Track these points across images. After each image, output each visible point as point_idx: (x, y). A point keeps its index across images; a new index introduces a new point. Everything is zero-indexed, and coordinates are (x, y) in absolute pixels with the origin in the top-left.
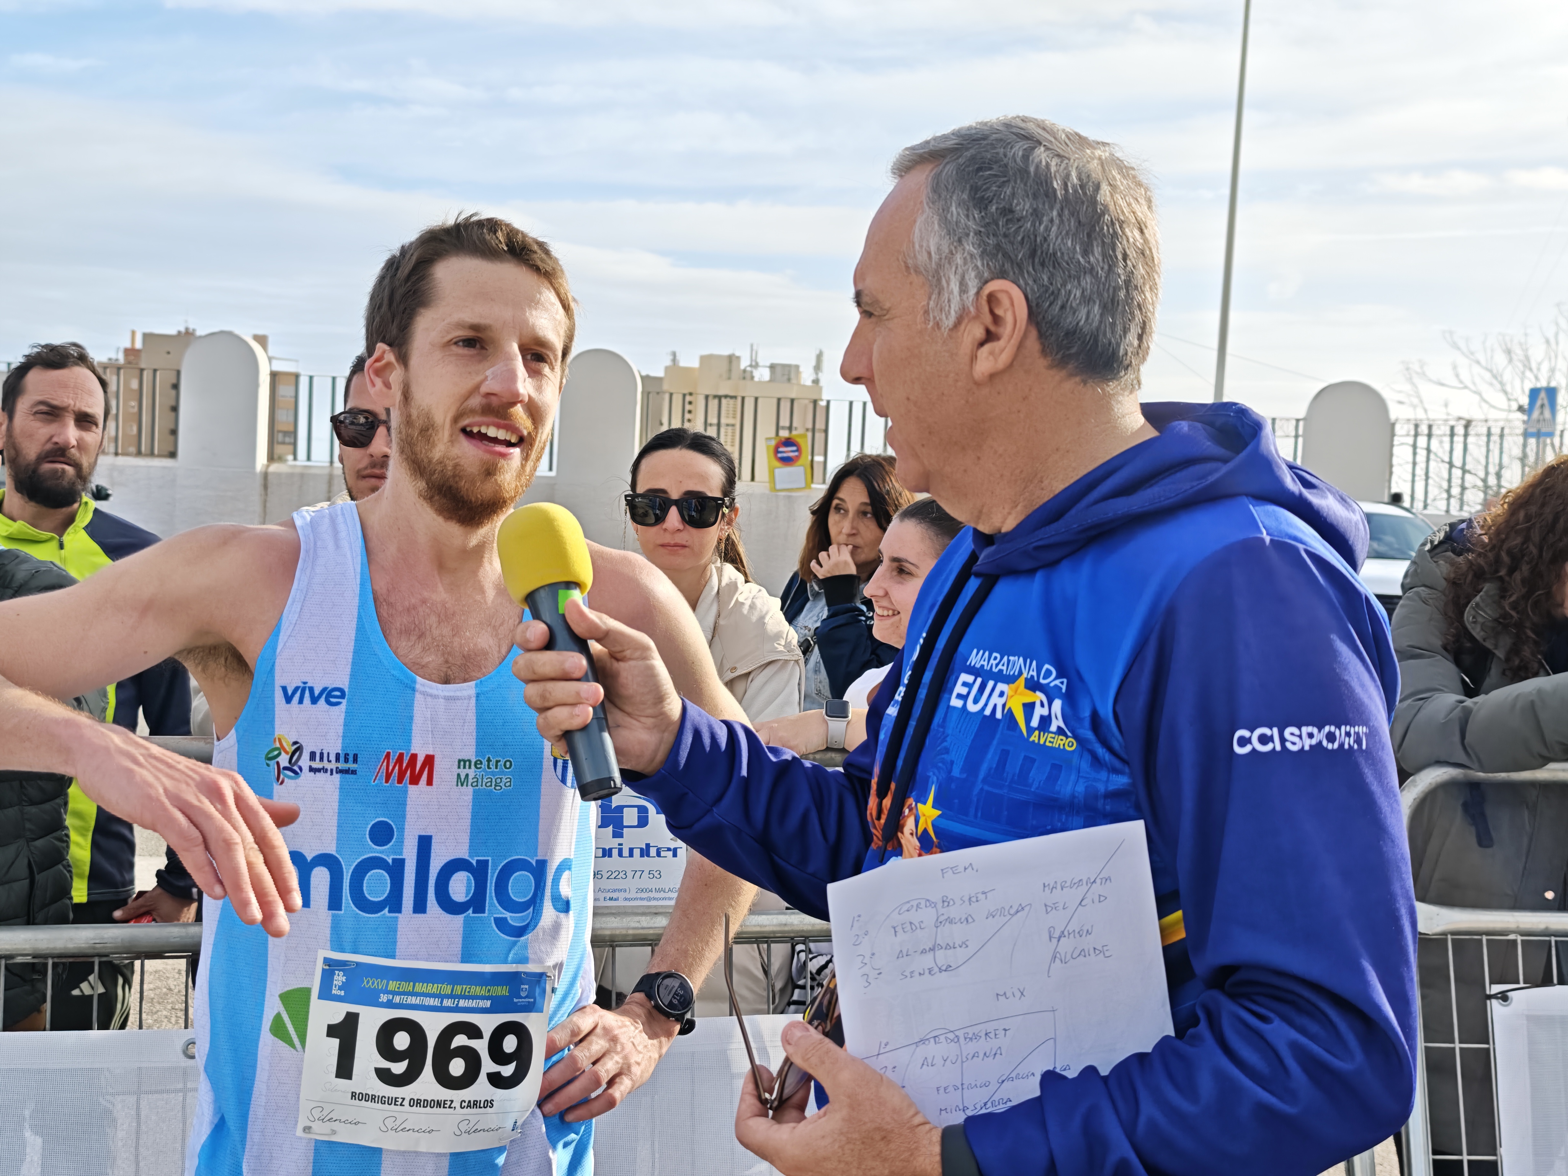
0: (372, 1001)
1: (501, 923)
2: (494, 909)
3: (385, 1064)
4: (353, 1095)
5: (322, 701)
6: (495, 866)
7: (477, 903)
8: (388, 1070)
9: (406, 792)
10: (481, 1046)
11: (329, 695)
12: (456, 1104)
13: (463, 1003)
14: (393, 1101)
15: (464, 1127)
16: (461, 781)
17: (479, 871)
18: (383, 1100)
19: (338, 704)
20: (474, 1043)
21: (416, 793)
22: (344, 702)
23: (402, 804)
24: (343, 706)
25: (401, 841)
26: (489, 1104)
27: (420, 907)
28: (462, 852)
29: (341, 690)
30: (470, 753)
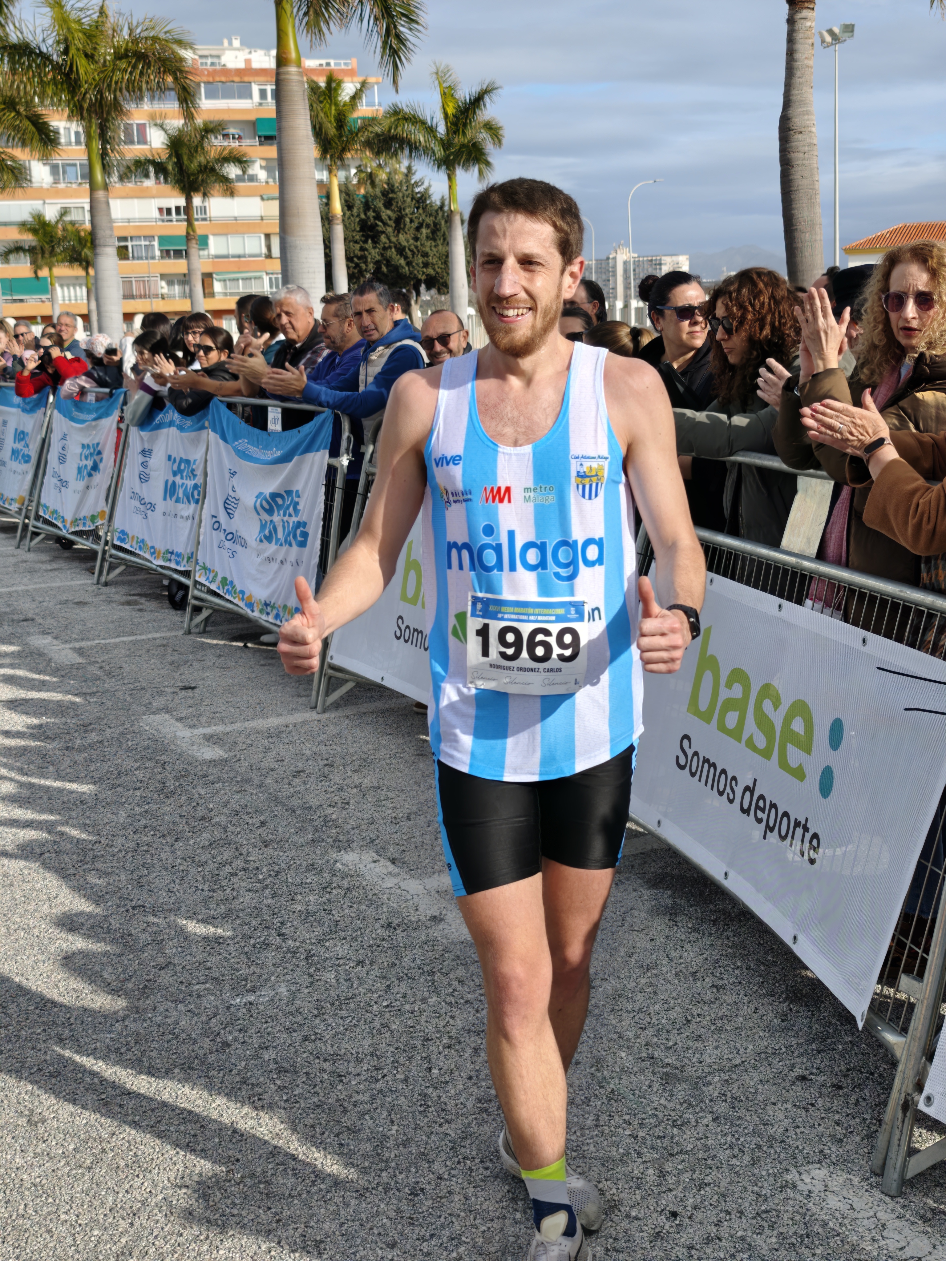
0: (495, 618)
1: (557, 575)
2: (552, 567)
3: (503, 649)
4: (491, 665)
5: (451, 463)
6: (550, 545)
7: (542, 564)
8: (505, 653)
9: (497, 508)
10: (552, 640)
11: (454, 460)
12: (541, 670)
13: (540, 618)
14: (509, 668)
15: (546, 682)
16: (527, 500)
17: (542, 548)
18: (504, 668)
19: (458, 464)
20: (548, 639)
21: (503, 508)
22: (461, 462)
23: (496, 514)
24: (461, 466)
25: (498, 534)
26: (560, 670)
27: (513, 568)
28: (532, 538)
29: (459, 456)
30: (531, 484)
